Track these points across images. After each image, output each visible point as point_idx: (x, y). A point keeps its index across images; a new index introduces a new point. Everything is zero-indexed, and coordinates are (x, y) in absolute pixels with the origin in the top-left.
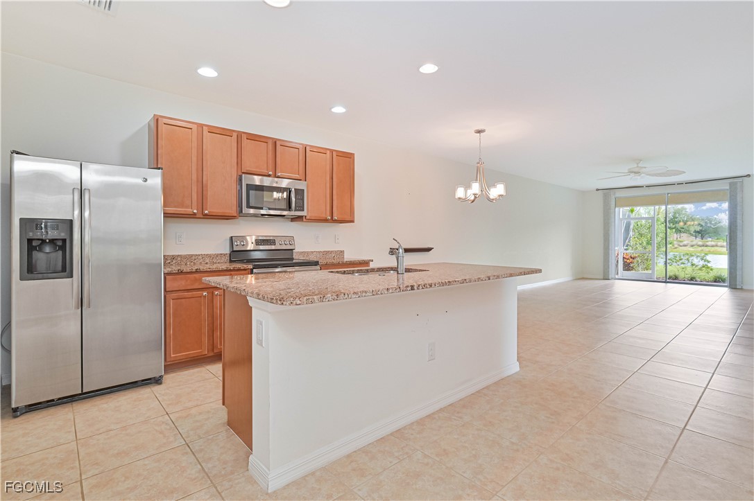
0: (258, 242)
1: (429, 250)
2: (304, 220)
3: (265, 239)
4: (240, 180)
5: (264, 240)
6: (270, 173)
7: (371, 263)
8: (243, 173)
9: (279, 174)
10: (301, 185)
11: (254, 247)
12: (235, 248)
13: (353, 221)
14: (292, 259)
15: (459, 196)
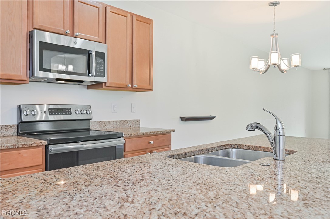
0: (52, 112)
1: (211, 118)
2: (104, 87)
3: (60, 107)
4: (31, 36)
5: (58, 109)
6: (68, 31)
7: (172, 133)
8: (35, 29)
9: (78, 34)
10: (101, 48)
11: (46, 116)
12: (24, 119)
13: (151, 90)
14: (89, 130)
15: (253, 67)
